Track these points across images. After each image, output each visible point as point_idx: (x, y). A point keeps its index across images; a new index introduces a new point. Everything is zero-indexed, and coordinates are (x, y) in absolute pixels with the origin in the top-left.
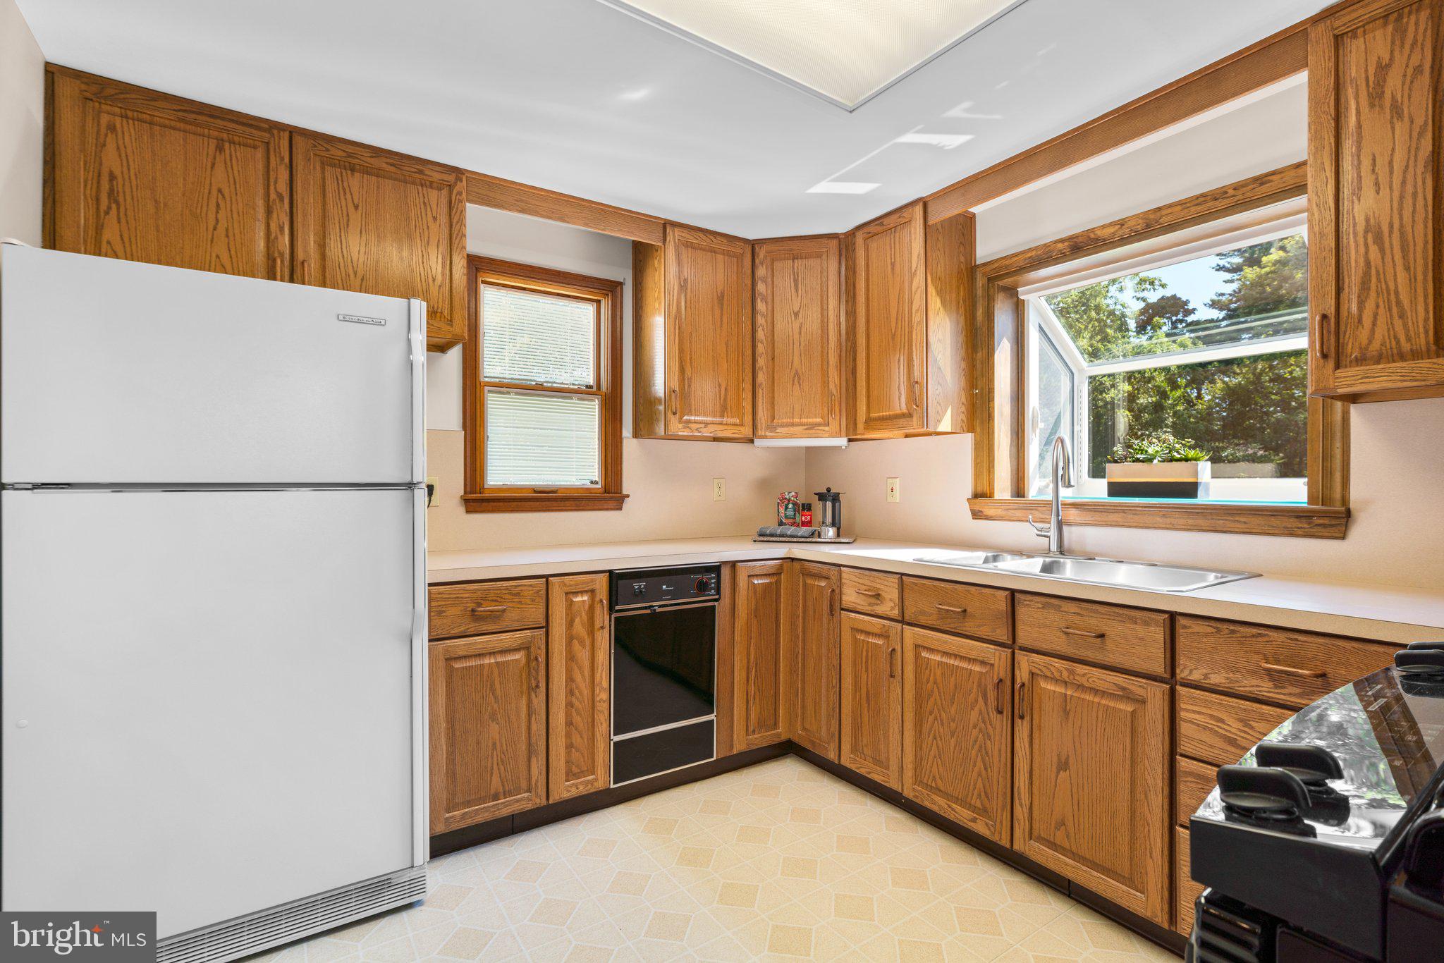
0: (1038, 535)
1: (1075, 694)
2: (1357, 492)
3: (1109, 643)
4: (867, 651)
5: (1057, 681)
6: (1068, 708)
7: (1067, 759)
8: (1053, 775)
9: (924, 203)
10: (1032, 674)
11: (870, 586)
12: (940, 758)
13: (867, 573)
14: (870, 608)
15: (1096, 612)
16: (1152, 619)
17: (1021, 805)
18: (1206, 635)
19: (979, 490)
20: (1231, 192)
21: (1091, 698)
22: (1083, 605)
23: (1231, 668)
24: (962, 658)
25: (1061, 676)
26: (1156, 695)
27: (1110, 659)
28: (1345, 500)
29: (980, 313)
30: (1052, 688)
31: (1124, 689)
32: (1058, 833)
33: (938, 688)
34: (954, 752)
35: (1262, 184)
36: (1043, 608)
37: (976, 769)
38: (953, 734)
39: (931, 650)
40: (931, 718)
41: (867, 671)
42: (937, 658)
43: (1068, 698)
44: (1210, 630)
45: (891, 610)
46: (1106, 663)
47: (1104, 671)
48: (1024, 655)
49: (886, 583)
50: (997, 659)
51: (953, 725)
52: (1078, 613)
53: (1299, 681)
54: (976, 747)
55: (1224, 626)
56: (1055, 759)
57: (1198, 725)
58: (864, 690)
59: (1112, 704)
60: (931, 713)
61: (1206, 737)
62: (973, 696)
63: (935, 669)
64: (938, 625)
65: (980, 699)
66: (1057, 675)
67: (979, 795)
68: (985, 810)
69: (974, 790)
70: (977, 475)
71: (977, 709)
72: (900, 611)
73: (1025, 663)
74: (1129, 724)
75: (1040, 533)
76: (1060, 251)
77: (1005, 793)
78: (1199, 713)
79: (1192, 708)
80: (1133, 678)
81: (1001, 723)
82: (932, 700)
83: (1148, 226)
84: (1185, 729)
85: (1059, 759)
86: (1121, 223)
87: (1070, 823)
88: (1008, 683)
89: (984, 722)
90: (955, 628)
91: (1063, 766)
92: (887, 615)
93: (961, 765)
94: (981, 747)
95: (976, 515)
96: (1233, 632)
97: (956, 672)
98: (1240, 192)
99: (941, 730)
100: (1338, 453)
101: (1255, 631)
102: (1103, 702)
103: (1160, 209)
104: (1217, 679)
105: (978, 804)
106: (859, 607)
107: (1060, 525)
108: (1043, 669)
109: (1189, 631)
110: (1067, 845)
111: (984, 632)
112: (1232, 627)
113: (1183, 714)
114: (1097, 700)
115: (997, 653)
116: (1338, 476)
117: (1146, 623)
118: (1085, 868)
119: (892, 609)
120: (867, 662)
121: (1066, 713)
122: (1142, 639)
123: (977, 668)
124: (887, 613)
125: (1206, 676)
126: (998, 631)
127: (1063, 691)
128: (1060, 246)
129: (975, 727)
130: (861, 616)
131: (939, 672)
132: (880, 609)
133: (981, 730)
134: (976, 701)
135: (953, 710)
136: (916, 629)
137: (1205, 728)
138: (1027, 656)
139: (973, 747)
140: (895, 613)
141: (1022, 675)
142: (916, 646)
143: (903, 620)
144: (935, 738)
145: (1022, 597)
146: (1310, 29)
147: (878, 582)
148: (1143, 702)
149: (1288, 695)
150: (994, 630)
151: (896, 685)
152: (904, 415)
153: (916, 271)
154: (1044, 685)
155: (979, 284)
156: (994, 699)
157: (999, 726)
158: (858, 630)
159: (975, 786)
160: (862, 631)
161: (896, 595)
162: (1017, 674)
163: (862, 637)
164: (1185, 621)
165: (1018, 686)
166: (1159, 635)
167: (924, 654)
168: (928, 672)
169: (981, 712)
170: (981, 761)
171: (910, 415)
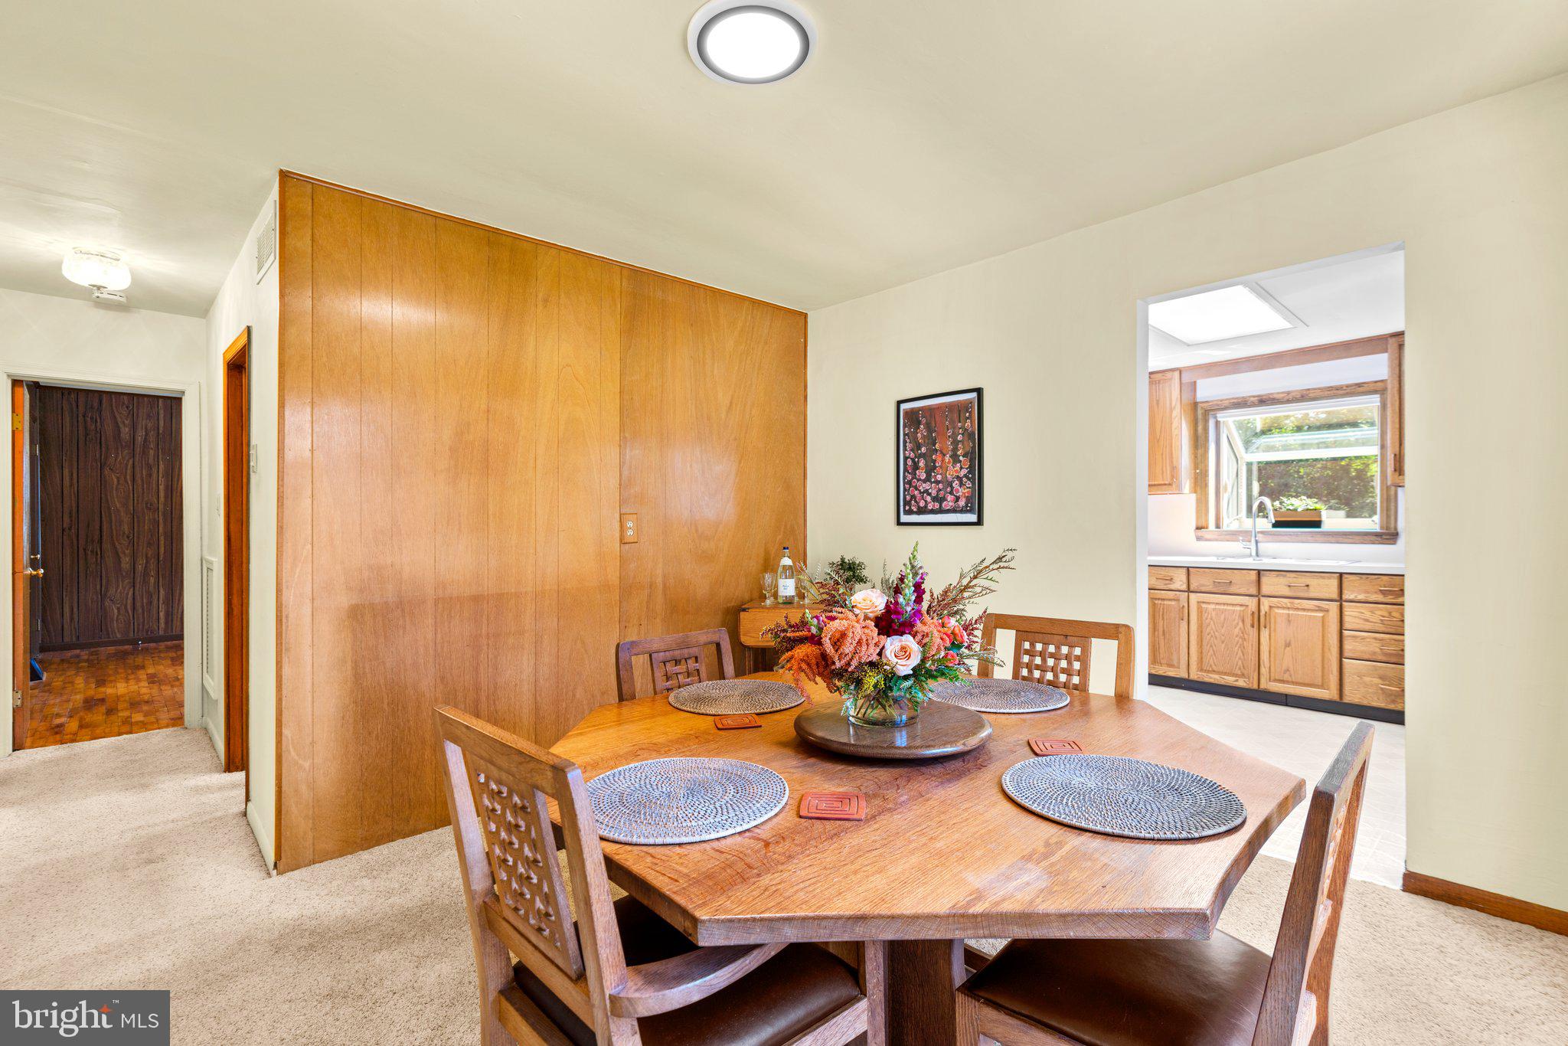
1: (1294, 613)
2: (1401, 525)
3: (1311, 587)
4: (1163, 609)
5: (1284, 608)
6: (1290, 619)
7: (1290, 642)
8: (1283, 650)
9: (1180, 371)
10: (1270, 607)
11: (1165, 575)
12: (1215, 655)
13: (1164, 568)
14: (1165, 586)
15: (1305, 576)
16: (1332, 577)
17: (1265, 667)
18: (1355, 580)
19: (1200, 525)
20: (1345, 388)
21: (1302, 613)
22: (1298, 573)
23: (1367, 592)
24: (1228, 605)
25: (1286, 606)
26: (1334, 607)
27: (1312, 595)
28: (1396, 529)
29: (1200, 428)
30: (1282, 612)
31: (1319, 607)
32: (1285, 676)
33: (1213, 621)
34: (1224, 651)
35: (1359, 387)
36: (1277, 577)
37: (1238, 656)
38: (1223, 642)
39: (1209, 603)
40: (1209, 637)
41: (1163, 619)
42: (1213, 606)
43: (1290, 615)
44: (1357, 578)
46: (1310, 597)
47: (1309, 601)
49: (1178, 573)
51: (1223, 638)
52: (1295, 577)
53: (1392, 593)
54: (1238, 646)
55: (1364, 576)
56: (1283, 643)
57: (1353, 617)
58: (1161, 630)
59: (1313, 614)
60: (1209, 635)
61: (1358, 621)
62: (1236, 622)
63: (1211, 612)
64: (1215, 590)
65: (1241, 624)
66: (1284, 605)
67: (1241, 669)
68: (1243, 675)
69: (1236, 667)
70: (1198, 518)
71: (1238, 628)
72: (1187, 586)
73: (1266, 603)
74: (1321, 621)
75: (1245, 547)
76: (1252, 402)
77: (1255, 664)
78: (1353, 611)
79: (1350, 611)
80: (1322, 602)
81: (1253, 633)
82: (1209, 628)
83: (1302, 396)
84: (1346, 619)
85: (1286, 642)
86: (1288, 393)
87: (1291, 669)
88: (1257, 613)
89: (1243, 633)
90: (1224, 591)
91: (1288, 645)
93: (1228, 657)
94: (1241, 646)
95: (1199, 539)
96: (1367, 578)
97: (1225, 612)
98: (1349, 388)
99: (1215, 641)
100: (1393, 508)
101: (1376, 577)
102: (1308, 614)
103: (1309, 390)
104: (1361, 597)
105: (1239, 672)
106: (1158, 587)
107: (1257, 542)
108: (1277, 604)
109: (1349, 579)
110: (1290, 679)
111: (1242, 591)
112: (1367, 576)
113: (1346, 613)
114: (1305, 613)
115: (1250, 600)
116: (1393, 518)
117: (1329, 578)
119: (1181, 585)
120: (1163, 614)
121: (1289, 621)
122: (1327, 585)
123: (1238, 608)
124: (1178, 588)
125: (1356, 597)
126: (1251, 590)
127: (1287, 612)
128: (1252, 399)
129: (1237, 636)
130: (1158, 591)
131: (1214, 614)
132: (1172, 587)
133: (1241, 637)
134: (1238, 624)
135: (1223, 631)
136: (1198, 594)
137: (1355, 617)
138: (1267, 599)
139: (1236, 646)
140: (1184, 587)
141: (1264, 608)
142: (1198, 602)
143: (1189, 591)
144: (1211, 646)
145: (1265, 572)
146: (1389, 339)
147: (1171, 572)
148: (1327, 611)
149: (1389, 599)
150: (1248, 590)
151: (1184, 624)
152: (1165, 484)
153: (1174, 408)
154: (1276, 611)
155: (1200, 412)
156: (1248, 621)
157: (1251, 633)
158: (1156, 599)
159: (1237, 665)
160: (1159, 599)
161: (1184, 578)
162: (1262, 607)
163: (1160, 602)
164: (1346, 576)
165: (1262, 613)
166: (1335, 582)
167: (1204, 606)
168: (1206, 614)
169: (1240, 629)
170: (1240, 652)
171: (1170, 484)
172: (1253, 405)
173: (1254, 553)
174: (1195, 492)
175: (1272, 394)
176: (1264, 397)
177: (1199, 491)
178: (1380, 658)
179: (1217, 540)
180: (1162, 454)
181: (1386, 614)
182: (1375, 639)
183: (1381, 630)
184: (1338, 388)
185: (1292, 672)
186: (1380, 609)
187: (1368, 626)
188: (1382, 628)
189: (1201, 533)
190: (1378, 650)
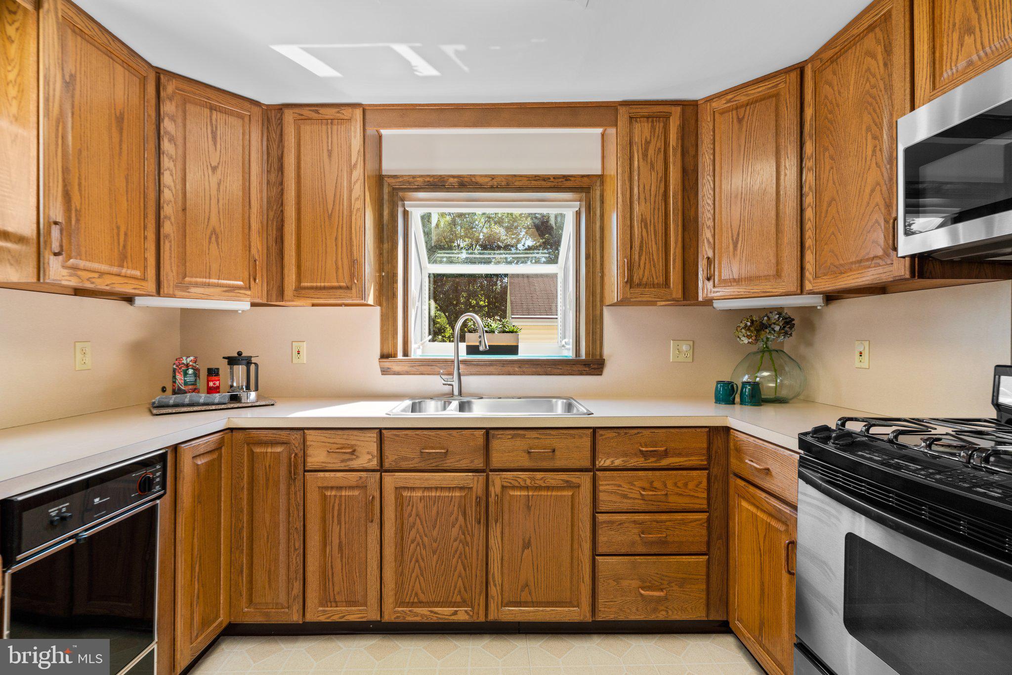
0: (444, 384)
1: (535, 494)
2: (607, 351)
3: (557, 453)
4: (340, 505)
5: (521, 488)
6: (530, 504)
7: (529, 540)
8: (520, 554)
9: (365, 109)
10: (503, 487)
11: (342, 444)
12: (422, 576)
13: (340, 432)
14: (343, 464)
15: (550, 435)
16: (584, 434)
17: (495, 586)
18: (613, 438)
19: (386, 352)
20: (552, 179)
21: (546, 494)
22: (541, 431)
23: (625, 455)
24: (442, 488)
25: (525, 484)
26: (585, 480)
27: (558, 464)
28: (601, 355)
29: (386, 213)
30: (519, 493)
31: (567, 482)
32: (523, 594)
33: (420, 519)
34: (436, 566)
35: (566, 180)
36: (512, 438)
37: (456, 573)
38: (434, 553)
39: (413, 489)
40: (413, 546)
41: (339, 523)
42: (419, 494)
43: (530, 497)
44: (614, 434)
45: (368, 462)
46: (555, 467)
47: (555, 473)
48: (497, 475)
49: (362, 439)
50: (475, 482)
51: (435, 545)
52: (537, 438)
53: (655, 454)
54: (457, 556)
55: (622, 431)
56: (521, 542)
57: (608, 492)
58: (336, 542)
59: (559, 493)
60: (412, 542)
61: (613, 498)
62: (454, 516)
63: (417, 504)
64: (422, 465)
65: (461, 518)
66: (522, 484)
67: (460, 592)
68: (464, 601)
69: (455, 589)
70: (383, 340)
71: (457, 526)
72: (379, 461)
73: (497, 480)
74: (570, 504)
75: (446, 383)
76: (451, 183)
77: (482, 582)
78: (608, 485)
79: (606, 484)
80: (572, 473)
81: (478, 532)
82: (414, 531)
83: (508, 184)
84: (602, 496)
85: (524, 542)
86: (493, 177)
87: (531, 584)
88: (484, 498)
89: (464, 534)
90: (436, 466)
91: (527, 545)
92: (363, 467)
93: (442, 575)
94: (461, 554)
95: (385, 372)
96: (626, 433)
97: (438, 502)
98: (557, 181)
99: (424, 552)
100: (598, 331)
101: (636, 431)
102: (554, 493)
103: (515, 176)
104: (618, 462)
105: (459, 599)
106: (329, 465)
107: (459, 375)
108: (512, 482)
109: (604, 437)
110: (529, 599)
111: (464, 464)
112: (625, 431)
113: (601, 488)
114: (549, 493)
115: (476, 478)
116: (598, 342)
117: (580, 437)
118: (541, 609)
119: (370, 460)
120: (339, 515)
121: (529, 508)
122: (577, 447)
123: (457, 494)
124: (364, 465)
125: (613, 462)
126: (476, 461)
127: (526, 493)
128: (451, 180)
129: (455, 540)
130: (332, 474)
131: (421, 506)
132: (355, 464)
133: (461, 541)
134: (457, 519)
135: (435, 533)
136: (397, 474)
137: (612, 493)
138: (499, 475)
139: (454, 557)
140: (374, 463)
141: (495, 489)
142: (396, 488)
143: (382, 469)
144: (417, 561)
145: (496, 432)
146: (619, 107)
147: (353, 439)
148: (579, 486)
149: (651, 462)
150: (472, 462)
151: (374, 529)
152: (340, 288)
153: (355, 165)
154: (512, 493)
155: (386, 190)
156: (472, 512)
157: (476, 532)
158: (327, 488)
159: (455, 587)
160: (332, 488)
161: (374, 448)
162: (491, 489)
163: (333, 493)
164: (601, 432)
165: (492, 499)
166: (587, 442)
167: (406, 494)
168: (410, 508)
169: (461, 527)
170: (460, 565)
171: (348, 288)
173: (456, 392)
174: (380, 304)
175: (474, 176)
176: (466, 179)
177: (384, 304)
178: (641, 549)
179: (407, 373)
180: (336, 239)
181: (646, 485)
182: (635, 522)
183: (641, 509)
184: (545, 178)
185: (532, 588)
186: (640, 479)
187: (626, 505)
188: (640, 505)
189: (387, 363)
190: (638, 538)
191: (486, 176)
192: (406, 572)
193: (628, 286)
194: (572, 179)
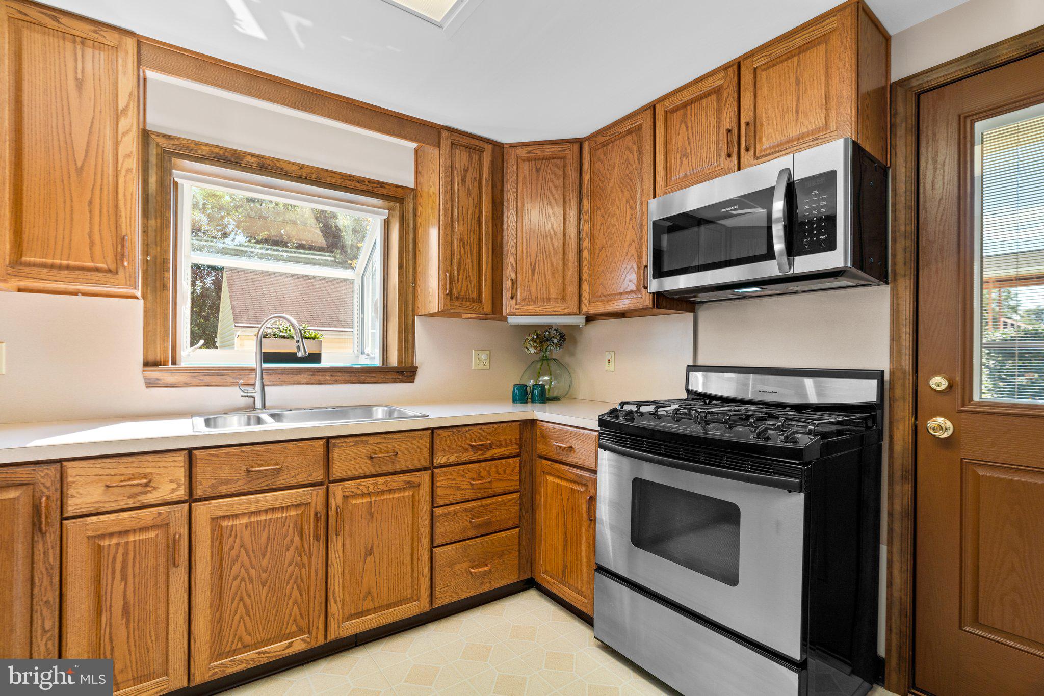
0: (242, 397)
1: (377, 499)
2: (418, 361)
3: (398, 456)
4: (125, 555)
5: (363, 495)
6: (373, 510)
7: (372, 547)
8: (362, 563)
10: (345, 497)
11: (130, 474)
12: (248, 615)
13: (126, 459)
14: (130, 501)
15: (393, 438)
16: (424, 435)
17: (336, 602)
18: (448, 436)
19: (151, 358)
21: (388, 497)
22: (383, 436)
23: (459, 451)
24: (273, 510)
25: (368, 490)
26: (424, 478)
27: (400, 466)
28: (413, 363)
30: (361, 501)
31: (409, 482)
32: (366, 602)
33: (246, 550)
34: (266, 600)
35: (381, 187)
36: (354, 445)
37: (291, 601)
38: (264, 585)
39: (236, 516)
40: (235, 583)
41: (124, 578)
42: (245, 520)
43: (373, 503)
44: (450, 433)
45: (172, 493)
46: (397, 470)
47: (396, 476)
48: (338, 485)
49: (163, 464)
50: (314, 497)
51: (264, 576)
52: (380, 443)
53: (482, 448)
54: (291, 582)
55: (456, 430)
56: (363, 550)
57: (445, 487)
58: (118, 604)
59: (401, 495)
60: (235, 579)
61: (448, 492)
62: (288, 538)
63: (241, 532)
64: (249, 487)
65: (297, 539)
66: (365, 491)
67: (295, 620)
69: (289, 620)
71: (292, 548)
72: (187, 490)
73: (338, 491)
74: (411, 503)
75: (244, 394)
76: (249, 162)
77: (321, 603)
78: (445, 480)
79: (442, 480)
80: (413, 474)
81: (317, 549)
82: (237, 566)
84: (439, 492)
85: (366, 548)
86: (302, 167)
87: (374, 591)
88: (324, 512)
89: (300, 556)
90: (267, 485)
91: (369, 552)
92: (164, 500)
93: (274, 608)
94: (297, 578)
95: (151, 384)
96: (459, 431)
97: (269, 525)
99: (250, 587)
101: (467, 429)
102: (396, 496)
103: (327, 171)
104: (453, 458)
105: (294, 628)
106: (107, 505)
107: (263, 385)
108: (355, 490)
109: (442, 436)
111: (300, 479)
112: (458, 429)
113: (438, 484)
114: (391, 496)
115: (315, 492)
116: (410, 350)
117: (421, 438)
118: (383, 613)
119: (173, 490)
121: (371, 514)
122: (418, 448)
123: (293, 513)
124: (165, 497)
125: (448, 459)
126: (314, 475)
127: (368, 500)
128: (249, 159)
129: (290, 564)
130: (112, 515)
131: (247, 534)
132: (150, 498)
133: (296, 564)
134: (292, 541)
135: (265, 562)
136: (213, 502)
138: (340, 485)
139: (288, 583)
140: (181, 493)
141: (336, 500)
142: (213, 519)
143: (192, 498)
144: (241, 599)
145: (337, 441)
146: (442, 131)
147: (147, 466)
148: (419, 485)
149: (479, 456)
150: (310, 475)
151: (179, 577)
152: (97, 270)
154: (353, 502)
155: (153, 151)
156: (309, 530)
157: (314, 551)
158: (103, 536)
159: (290, 616)
160: (111, 535)
161: (180, 474)
162: (332, 502)
163: (114, 541)
164: (439, 432)
165: (332, 513)
166: (426, 442)
167: (225, 523)
168: (231, 539)
169: (297, 548)
170: (296, 592)
171: (109, 271)
172: (247, 168)
173: (259, 404)
174: (144, 296)
175: (279, 160)
176: (268, 162)
177: (150, 297)
178: (471, 533)
179: (187, 385)
180: (90, 203)
181: (475, 476)
182: (466, 510)
183: (470, 498)
184: (360, 180)
185: (375, 595)
186: (470, 471)
187: (459, 496)
188: (471, 494)
189: (154, 373)
190: (468, 524)
191: (293, 163)
192: (226, 616)
193: (449, 298)
194: (387, 187)
